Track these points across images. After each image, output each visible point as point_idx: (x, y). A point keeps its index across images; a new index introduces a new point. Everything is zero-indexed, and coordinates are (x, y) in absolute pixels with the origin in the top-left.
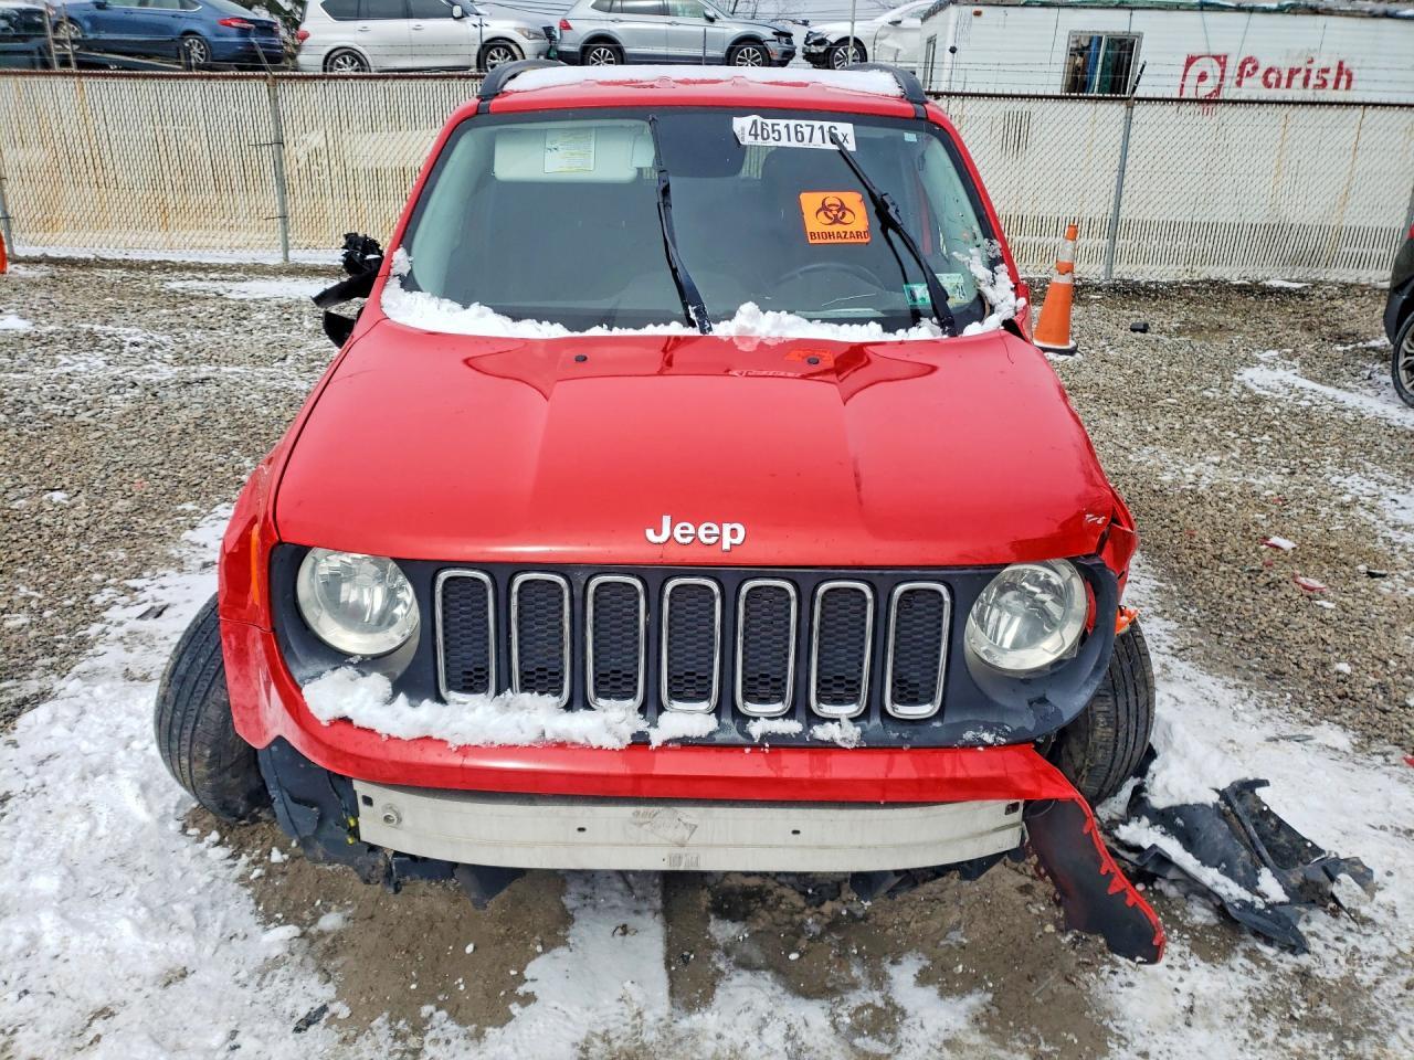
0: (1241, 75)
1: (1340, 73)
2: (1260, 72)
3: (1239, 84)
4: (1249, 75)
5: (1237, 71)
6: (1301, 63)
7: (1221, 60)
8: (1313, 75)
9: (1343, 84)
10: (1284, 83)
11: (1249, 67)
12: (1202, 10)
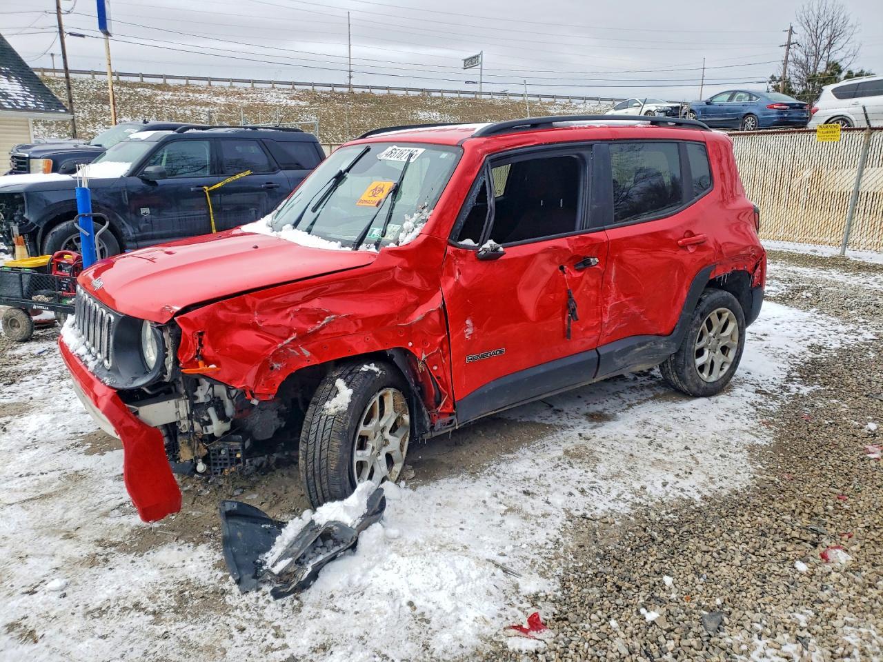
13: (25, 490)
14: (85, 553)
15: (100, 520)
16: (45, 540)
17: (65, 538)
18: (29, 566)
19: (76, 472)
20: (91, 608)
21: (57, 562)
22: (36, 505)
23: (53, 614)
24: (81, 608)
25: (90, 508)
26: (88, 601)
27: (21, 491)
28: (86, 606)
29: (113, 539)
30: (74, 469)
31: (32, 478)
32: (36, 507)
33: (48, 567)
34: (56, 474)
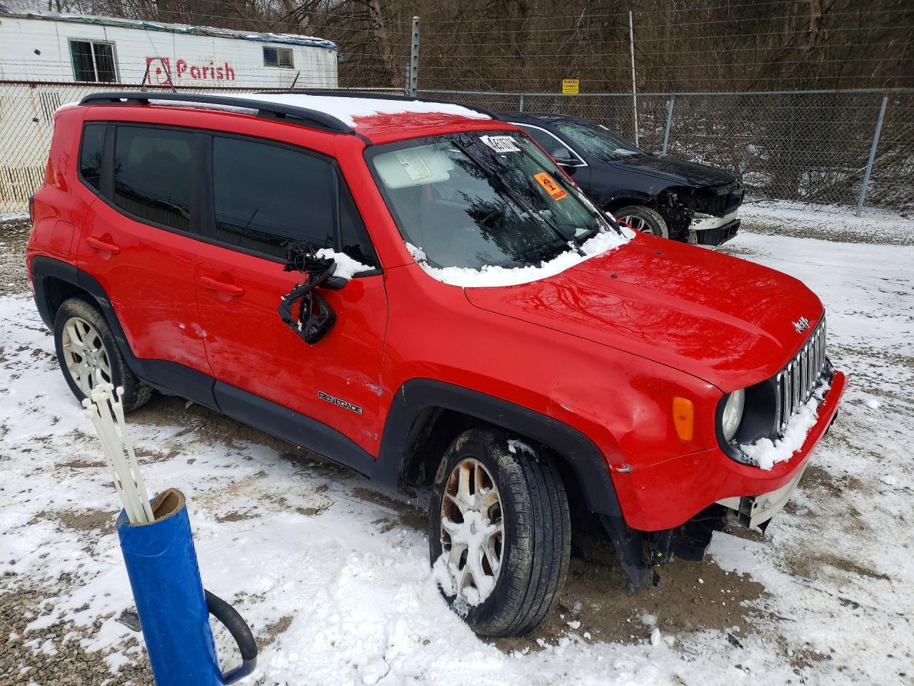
0: (179, 70)
1: (227, 70)
2: (188, 70)
3: (179, 76)
4: (183, 71)
5: (176, 68)
6: (207, 65)
7: (164, 61)
8: (215, 72)
9: (230, 77)
10: (202, 76)
11: (182, 66)
12: (146, 29)
13: (860, 589)
14: (852, 493)
15: (819, 512)
16: (873, 523)
17: (858, 514)
18: (899, 508)
19: (793, 575)
20: (877, 459)
21: (877, 499)
22: (861, 562)
23: (901, 469)
24: (882, 463)
25: (816, 530)
26: (875, 463)
27: (865, 590)
28: (879, 461)
29: (824, 490)
30: (792, 579)
31: (845, 596)
32: (862, 560)
33: (886, 499)
34: (816, 584)
